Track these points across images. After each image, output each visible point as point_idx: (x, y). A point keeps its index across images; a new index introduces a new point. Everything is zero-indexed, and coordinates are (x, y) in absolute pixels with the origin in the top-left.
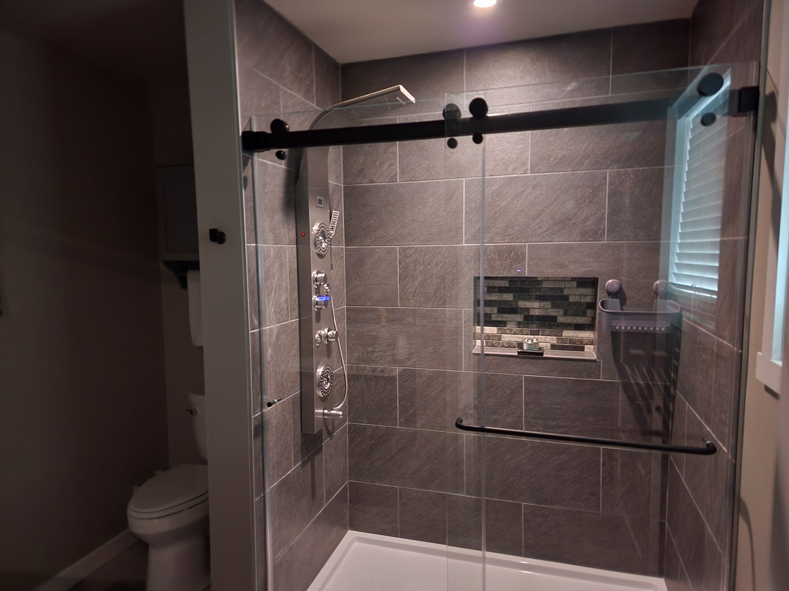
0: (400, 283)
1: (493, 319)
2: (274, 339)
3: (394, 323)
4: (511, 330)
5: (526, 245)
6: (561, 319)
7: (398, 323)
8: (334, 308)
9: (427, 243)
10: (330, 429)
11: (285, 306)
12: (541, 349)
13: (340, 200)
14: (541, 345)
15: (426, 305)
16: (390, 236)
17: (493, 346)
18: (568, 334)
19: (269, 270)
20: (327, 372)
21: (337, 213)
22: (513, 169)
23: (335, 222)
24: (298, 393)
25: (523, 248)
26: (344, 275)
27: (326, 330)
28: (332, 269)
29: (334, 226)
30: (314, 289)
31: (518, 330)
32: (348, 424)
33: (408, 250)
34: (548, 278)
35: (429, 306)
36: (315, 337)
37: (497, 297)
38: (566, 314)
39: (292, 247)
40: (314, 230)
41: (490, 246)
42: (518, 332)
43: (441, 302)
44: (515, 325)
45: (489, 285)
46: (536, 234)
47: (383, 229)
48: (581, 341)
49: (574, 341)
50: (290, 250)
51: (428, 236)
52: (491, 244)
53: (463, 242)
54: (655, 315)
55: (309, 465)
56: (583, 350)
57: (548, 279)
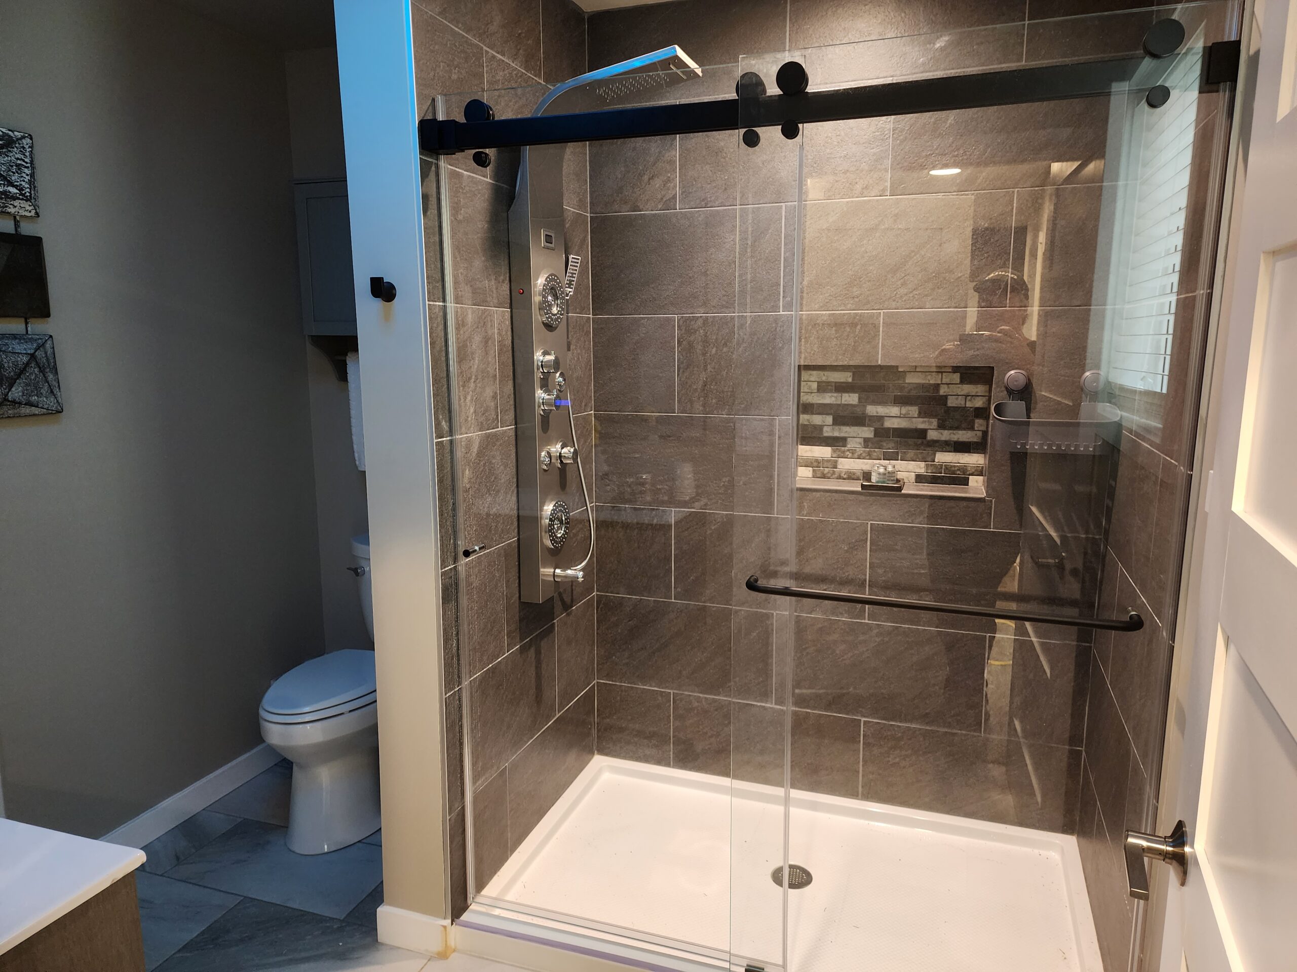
0: (678, 375)
1: (825, 434)
2: (474, 455)
3: (668, 439)
4: (853, 452)
5: (880, 313)
6: (933, 435)
7: (674, 440)
8: (573, 414)
9: (723, 310)
10: (567, 599)
11: (493, 404)
12: (900, 481)
13: (584, 240)
14: (900, 475)
15: (720, 411)
16: (665, 298)
17: (824, 476)
18: (944, 458)
19: (465, 346)
20: (560, 511)
21: (579, 259)
22: (863, 189)
23: (575, 274)
24: (514, 541)
25: (875, 318)
26: (590, 361)
27: (559, 446)
28: (569, 349)
29: (574, 281)
30: (539, 379)
31: (864, 451)
32: (597, 595)
33: (692, 323)
34: (916, 367)
35: (724, 413)
36: (540, 455)
37: (833, 399)
38: (941, 426)
39: (503, 312)
40: (538, 285)
41: (822, 315)
42: (864, 455)
43: (743, 406)
44: (860, 444)
45: (820, 380)
46: (897, 296)
47: (653, 288)
48: (964, 469)
49: (953, 469)
50: (500, 316)
51: (725, 298)
52: (824, 312)
53: (779, 309)
54: (1078, 424)
55: (532, 653)
56: (967, 485)
57: (915, 369)
